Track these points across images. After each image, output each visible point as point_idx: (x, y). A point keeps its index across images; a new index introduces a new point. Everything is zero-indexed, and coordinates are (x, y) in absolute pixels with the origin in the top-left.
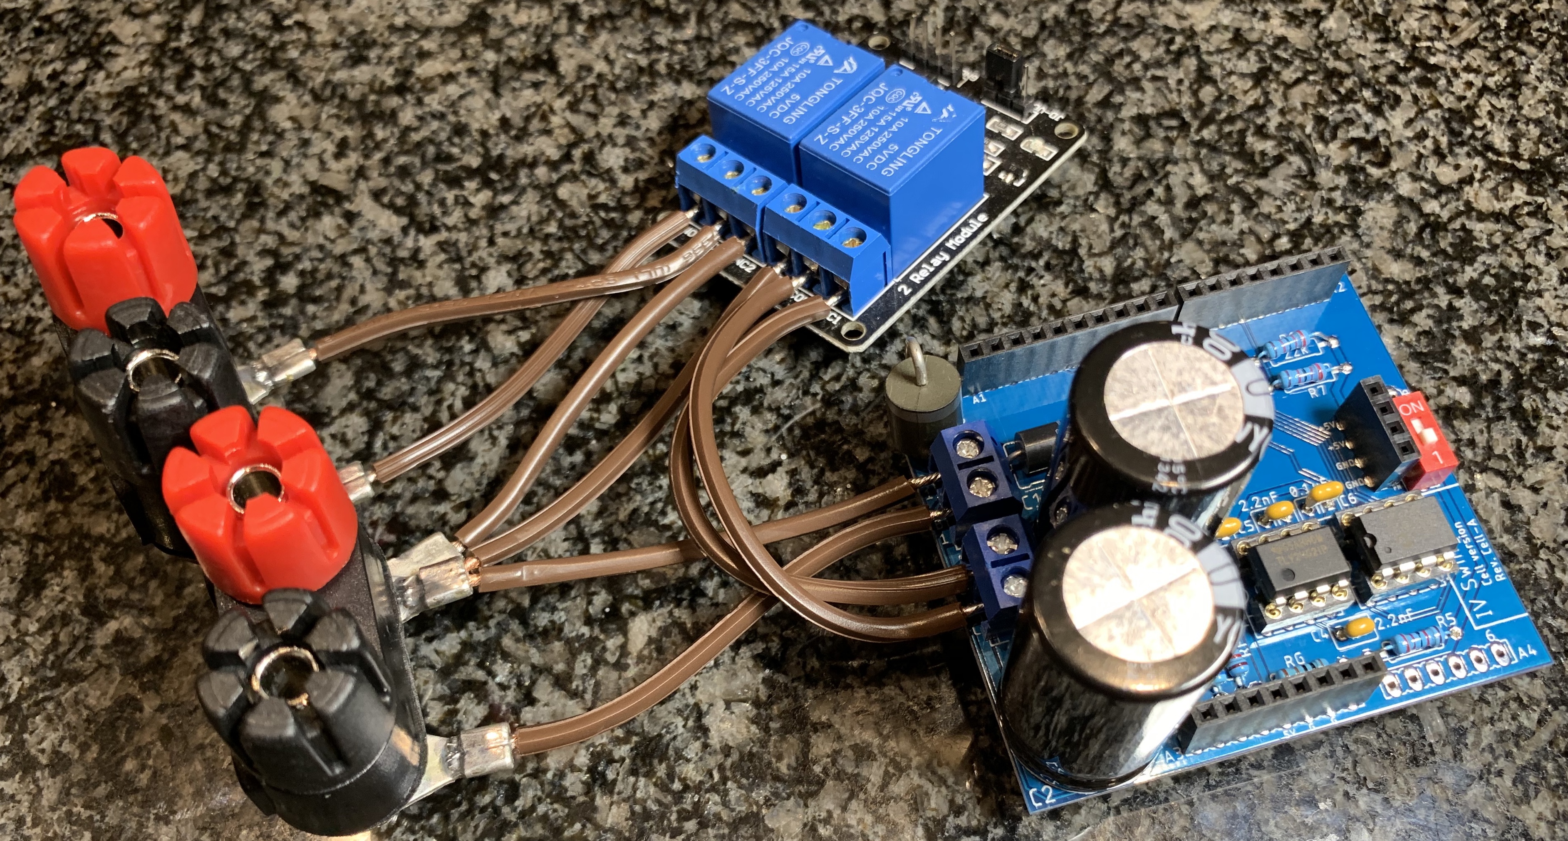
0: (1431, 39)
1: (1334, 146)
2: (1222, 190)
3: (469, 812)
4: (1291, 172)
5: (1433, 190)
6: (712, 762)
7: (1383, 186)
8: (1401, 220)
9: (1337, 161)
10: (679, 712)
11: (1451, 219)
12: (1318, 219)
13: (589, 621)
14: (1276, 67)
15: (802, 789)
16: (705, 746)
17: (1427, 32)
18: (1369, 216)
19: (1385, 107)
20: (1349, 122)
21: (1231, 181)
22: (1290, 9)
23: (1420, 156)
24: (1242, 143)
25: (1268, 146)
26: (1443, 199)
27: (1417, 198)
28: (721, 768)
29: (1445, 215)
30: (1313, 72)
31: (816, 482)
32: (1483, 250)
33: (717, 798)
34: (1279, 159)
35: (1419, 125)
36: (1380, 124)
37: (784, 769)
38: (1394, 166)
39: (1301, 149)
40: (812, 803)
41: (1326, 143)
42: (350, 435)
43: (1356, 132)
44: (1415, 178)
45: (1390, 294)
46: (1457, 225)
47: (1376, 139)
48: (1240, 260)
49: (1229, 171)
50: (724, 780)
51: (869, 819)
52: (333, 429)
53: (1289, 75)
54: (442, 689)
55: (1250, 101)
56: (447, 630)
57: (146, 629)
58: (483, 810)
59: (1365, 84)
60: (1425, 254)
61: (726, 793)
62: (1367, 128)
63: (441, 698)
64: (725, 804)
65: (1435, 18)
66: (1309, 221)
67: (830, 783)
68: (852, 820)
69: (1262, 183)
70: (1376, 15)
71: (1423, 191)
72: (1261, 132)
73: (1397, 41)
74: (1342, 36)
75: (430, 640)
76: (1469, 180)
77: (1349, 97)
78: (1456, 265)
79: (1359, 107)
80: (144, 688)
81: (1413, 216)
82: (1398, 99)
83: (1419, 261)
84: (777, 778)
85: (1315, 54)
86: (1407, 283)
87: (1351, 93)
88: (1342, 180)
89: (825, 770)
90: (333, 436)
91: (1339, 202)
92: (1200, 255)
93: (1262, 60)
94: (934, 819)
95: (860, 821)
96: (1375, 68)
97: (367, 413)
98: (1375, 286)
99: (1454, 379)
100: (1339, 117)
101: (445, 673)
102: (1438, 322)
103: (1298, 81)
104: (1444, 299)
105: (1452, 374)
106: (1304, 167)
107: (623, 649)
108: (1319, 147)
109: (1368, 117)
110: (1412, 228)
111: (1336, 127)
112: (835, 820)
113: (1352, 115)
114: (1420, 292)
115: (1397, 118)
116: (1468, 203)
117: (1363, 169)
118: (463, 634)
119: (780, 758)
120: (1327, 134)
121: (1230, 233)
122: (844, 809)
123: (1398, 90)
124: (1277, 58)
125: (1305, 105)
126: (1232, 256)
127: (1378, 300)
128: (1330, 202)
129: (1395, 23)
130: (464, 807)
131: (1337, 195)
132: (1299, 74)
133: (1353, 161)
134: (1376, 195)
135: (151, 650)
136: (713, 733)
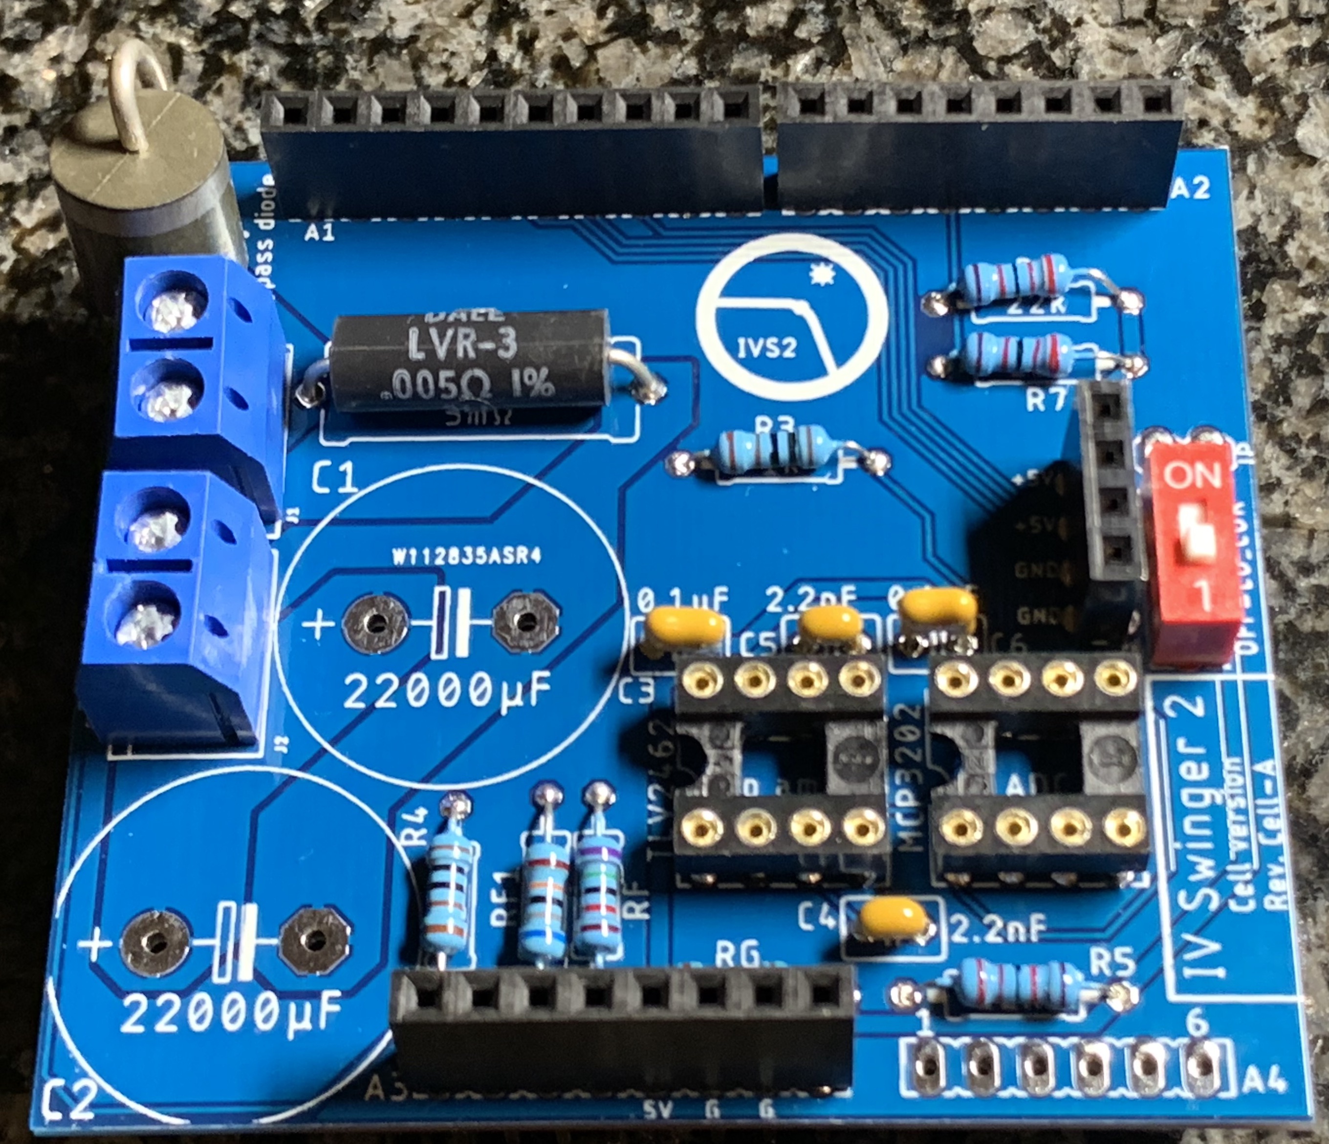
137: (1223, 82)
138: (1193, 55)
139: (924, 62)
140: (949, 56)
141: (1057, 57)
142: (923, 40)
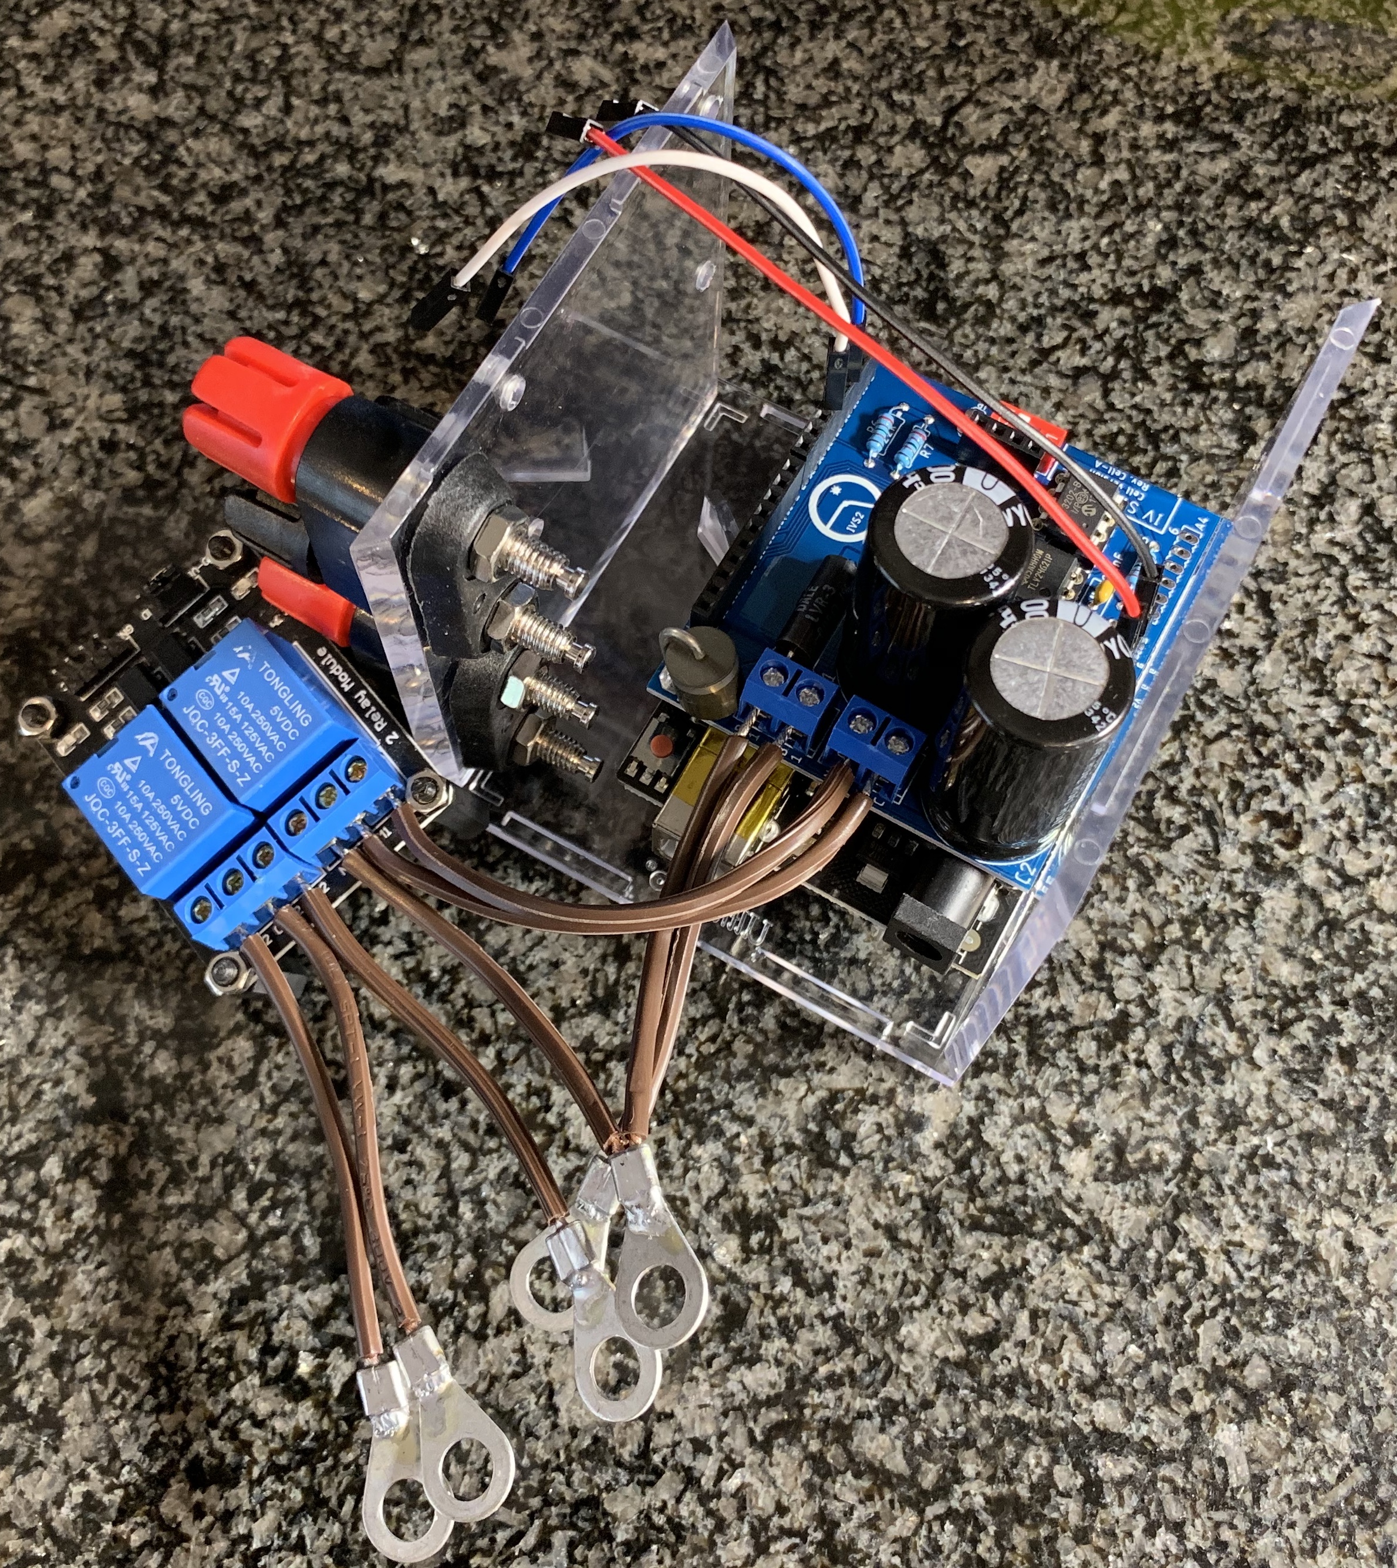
0: (1367, 696)
1: (1245, 819)
2: (1122, 862)
3: (334, 1467)
4: (1196, 846)
5: (1338, 881)
6: (560, 1441)
7: (1288, 872)
8: (1299, 915)
9: (1246, 838)
10: (533, 1389)
11: (1352, 917)
12: (1213, 906)
13: (453, 1285)
14: (1199, 716)
15: (642, 1477)
16: (555, 1426)
17: (1367, 687)
18: (1267, 905)
19: (1306, 776)
20: (1266, 790)
21: (1132, 852)
22: (1226, 644)
23: (1333, 839)
24: (1149, 808)
25: (1176, 814)
26: (1347, 892)
27: (1322, 888)
28: (567, 1447)
29: (1345, 911)
30: (1237, 727)
31: (683, 1155)
32: (1376, 956)
33: (561, 1478)
34: (1185, 830)
35: (1336, 802)
36: (1296, 796)
37: (626, 1457)
38: (1303, 849)
39: (1210, 820)
40: (649, 1491)
41: (1237, 814)
42: (236, 1060)
43: (1270, 804)
44: (1323, 864)
45: (1275, 998)
46: (1354, 925)
47: (1290, 814)
48: (1126, 945)
49: (1131, 839)
50: (570, 1461)
51: (700, 1511)
52: (221, 1051)
53: (1212, 727)
54: (314, 1342)
55: (1166, 757)
56: (320, 1280)
57: (37, 1250)
58: (347, 1467)
59: (1289, 746)
60: (1317, 956)
61: (571, 1474)
62: (1283, 799)
63: (312, 1351)
64: (569, 1484)
65: (1376, 670)
66: (1205, 906)
67: (668, 1474)
68: (684, 1511)
69: (1162, 856)
70: (1315, 660)
71: (1329, 882)
72: (1171, 795)
73: (1331, 693)
74: (1275, 684)
75: (304, 1289)
76: (1376, 873)
77: (1269, 761)
78: (1347, 971)
79: (1279, 773)
80: (35, 1312)
81: (1311, 909)
82: (1320, 766)
83: (1309, 964)
84: (619, 1463)
85: (1243, 703)
86: (1294, 988)
87: (1274, 754)
88: (1247, 861)
89: (664, 1461)
90: (220, 1060)
91: (1239, 887)
92: (1087, 935)
93: (1186, 707)
94: (759, 1518)
95: (692, 1513)
96: (1303, 727)
97: (253, 1038)
98: (1262, 989)
99: (1323, 1102)
100: (1256, 784)
101: (318, 1324)
102: (1317, 1035)
103: (1221, 736)
104: (1327, 1011)
105: (1321, 1095)
106: (1210, 841)
107: (484, 1316)
108: (1230, 819)
109: (1286, 787)
110: (1309, 923)
111: (1251, 796)
112: (669, 1511)
113: (1270, 783)
114: (1304, 1000)
115: (1316, 789)
116: (1371, 901)
117: (1271, 849)
118: (335, 1286)
119: (623, 1445)
120: (1240, 804)
121: (1121, 914)
122: (678, 1500)
123: (1322, 755)
124: (1202, 706)
125: (1222, 765)
126: (1121, 942)
127: (1260, 1005)
128: (1228, 886)
129: (1334, 672)
130: (330, 1462)
131: (1239, 879)
132: (1223, 728)
133: (1262, 839)
134: (1278, 882)
135: (41, 1274)
136: (563, 1413)
137: (1223, 1024)
138: (1211, 1009)
139: (1092, 998)
140: (1103, 997)
141: (1151, 1003)
142: (1092, 988)
